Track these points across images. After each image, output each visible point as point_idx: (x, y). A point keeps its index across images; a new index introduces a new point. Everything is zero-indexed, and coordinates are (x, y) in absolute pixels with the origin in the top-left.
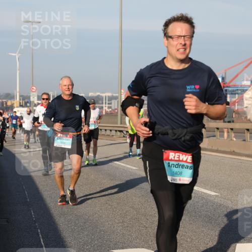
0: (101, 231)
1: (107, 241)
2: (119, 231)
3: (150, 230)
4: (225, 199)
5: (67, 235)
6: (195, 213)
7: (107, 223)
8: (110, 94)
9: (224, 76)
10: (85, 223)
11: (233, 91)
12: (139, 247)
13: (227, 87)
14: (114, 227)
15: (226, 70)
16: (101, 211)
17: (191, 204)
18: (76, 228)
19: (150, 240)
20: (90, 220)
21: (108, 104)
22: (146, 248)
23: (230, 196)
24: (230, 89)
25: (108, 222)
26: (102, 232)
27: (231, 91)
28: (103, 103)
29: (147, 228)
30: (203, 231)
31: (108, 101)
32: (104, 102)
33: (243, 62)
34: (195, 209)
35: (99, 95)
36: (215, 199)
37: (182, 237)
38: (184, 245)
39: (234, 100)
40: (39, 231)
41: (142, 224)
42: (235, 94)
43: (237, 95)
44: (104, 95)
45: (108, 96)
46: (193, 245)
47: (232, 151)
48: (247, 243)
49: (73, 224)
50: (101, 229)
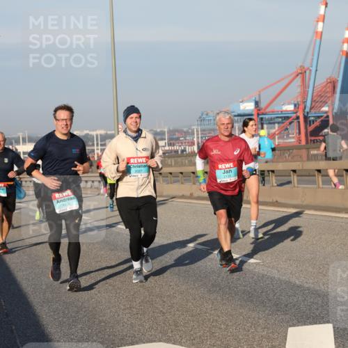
0: (100, 322)
1: (109, 336)
2: (126, 320)
3: (169, 317)
4: (269, 267)
5: (53, 331)
6: (230, 289)
7: (109, 311)
8: (102, 132)
9: (257, 100)
10: (78, 312)
11: (271, 119)
12: (155, 341)
13: (263, 114)
14: (119, 315)
15: (260, 92)
16: (99, 295)
17: (223, 278)
18: (65, 320)
19: (170, 331)
20: (85, 308)
21: (101, 145)
22: (165, 341)
23: (275, 263)
24: (267, 117)
25: (109, 308)
26: (103, 324)
27: (268, 119)
28: (93, 145)
29: (164, 313)
30: (242, 313)
31: (101, 141)
32: (95, 143)
33: (282, 79)
34: (229, 283)
35: (87, 134)
36: (255, 268)
37: (214, 324)
38: (217, 334)
39: (273, 131)
40: (14, 328)
41: (157, 308)
42: (274, 123)
43: (276, 125)
44: (94, 133)
45: (101, 135)
46: (229, 334)
47: (275, 201)
48: (302, 325)
49: (61, 315)
50: (101, 318)
